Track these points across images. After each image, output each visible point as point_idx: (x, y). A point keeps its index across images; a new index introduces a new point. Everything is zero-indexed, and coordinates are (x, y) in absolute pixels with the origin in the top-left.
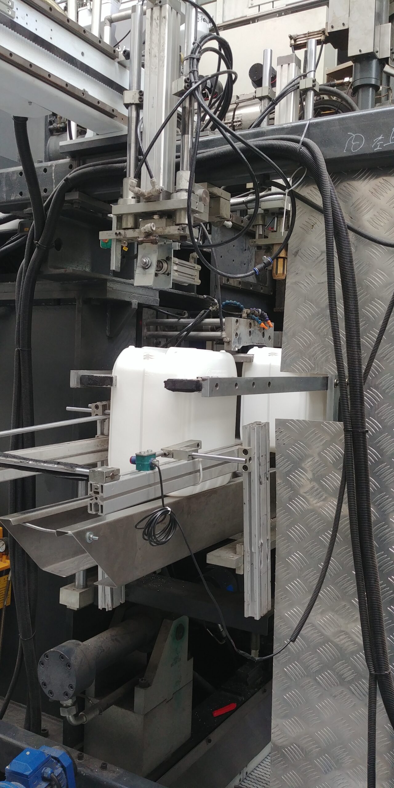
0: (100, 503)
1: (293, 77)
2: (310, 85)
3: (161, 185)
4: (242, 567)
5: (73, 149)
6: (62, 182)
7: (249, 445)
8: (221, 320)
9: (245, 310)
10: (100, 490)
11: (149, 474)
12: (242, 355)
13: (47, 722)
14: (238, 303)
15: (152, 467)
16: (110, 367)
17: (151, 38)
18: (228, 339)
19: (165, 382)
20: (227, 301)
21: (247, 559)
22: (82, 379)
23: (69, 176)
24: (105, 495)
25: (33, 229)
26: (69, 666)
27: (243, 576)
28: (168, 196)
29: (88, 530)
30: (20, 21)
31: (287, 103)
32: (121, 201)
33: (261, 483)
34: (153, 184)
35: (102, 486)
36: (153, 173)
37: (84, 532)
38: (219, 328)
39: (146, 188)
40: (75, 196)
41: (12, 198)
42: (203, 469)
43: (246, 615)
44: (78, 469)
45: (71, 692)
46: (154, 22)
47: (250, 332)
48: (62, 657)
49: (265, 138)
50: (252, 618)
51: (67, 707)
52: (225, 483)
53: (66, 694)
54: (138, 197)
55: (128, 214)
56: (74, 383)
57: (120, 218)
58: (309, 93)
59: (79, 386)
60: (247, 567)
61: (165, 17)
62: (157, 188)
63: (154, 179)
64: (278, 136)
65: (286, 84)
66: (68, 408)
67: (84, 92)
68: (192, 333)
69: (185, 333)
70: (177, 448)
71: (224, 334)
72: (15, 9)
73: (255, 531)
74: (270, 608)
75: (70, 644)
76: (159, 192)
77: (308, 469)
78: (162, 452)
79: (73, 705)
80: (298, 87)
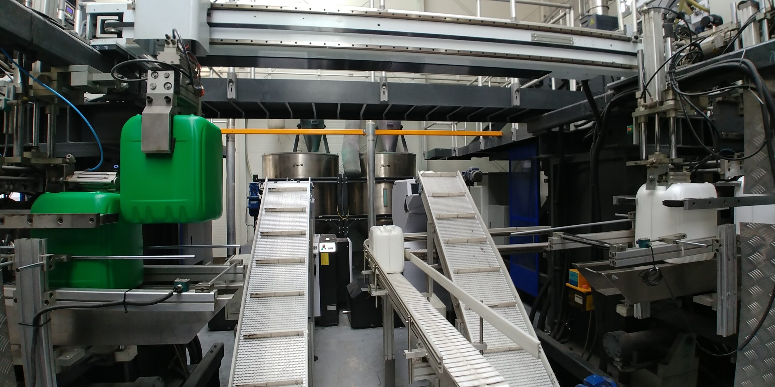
0: (615, 261)
1: (751, 14)
2: (762, 16)
3: (657, 99)
4: (716, 306)
5: (614, 87)
6: (609, 103)
7: (720, 237)
8: (717, 161)
9: (736, 154)
10: (615, 255)
11: (645, 250)
12: (734, 182)
13: (609, 369)
14: (731, 150)
15: (648, 246)
16: (634, 193)
17: (645, 29)
18: (723, 173)
19: (663, 202)
20: (723, 149)
21: (719, 302)
22: (620, 200)
23: (612, 100)
24: (617, 257)
25: (596, 128)
26: (618, 342)
27: (716, 311)
28: (661, 103)
29: (614, 274)
30: (577, 44)
31: (750, 29)
32: (636, 110)
33: (729, 260)
34: (652, 99)
35: (616, 253)
36: (651, 94)
37: (611, 274)
38: (717, 166)
39: (649, 102)
40: (616, 109)
41: (587, 114)
42: (685, 250)
43: (717, 334)
44: (605, 244)
45: (619, 355)
46: (646, 21)
47: (741, 167)
48: (615, 337)
49: (719, 62)
50: (721, 336)
51: (617, 361)
52: (709, 259)
53: (616, 355)
54: (646, 107)
55: (641, 116)
56: (615, 202)
57: (637, 118)
58: (763, 21)
59: (618, 204)
60: (719, 308)
61: (651, 18)
62: (655, 101)
63: (652, 97)
64: (728, 60)
65: (747, 19)
66: (616, 214)
67: (613, 63)
68: (699, 170)
69: (694, 170)
70: (668, 238)
71: (719, 170)
72: (573, 40)
73: (725, 287)
74: (735, 332)
75: (620, 332)
76: (656, 103)
77: (763, 253)
78: (659, 239)
79: (621, 361)
80: (755, 19)
